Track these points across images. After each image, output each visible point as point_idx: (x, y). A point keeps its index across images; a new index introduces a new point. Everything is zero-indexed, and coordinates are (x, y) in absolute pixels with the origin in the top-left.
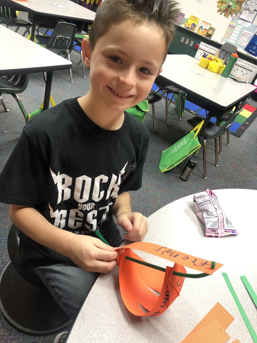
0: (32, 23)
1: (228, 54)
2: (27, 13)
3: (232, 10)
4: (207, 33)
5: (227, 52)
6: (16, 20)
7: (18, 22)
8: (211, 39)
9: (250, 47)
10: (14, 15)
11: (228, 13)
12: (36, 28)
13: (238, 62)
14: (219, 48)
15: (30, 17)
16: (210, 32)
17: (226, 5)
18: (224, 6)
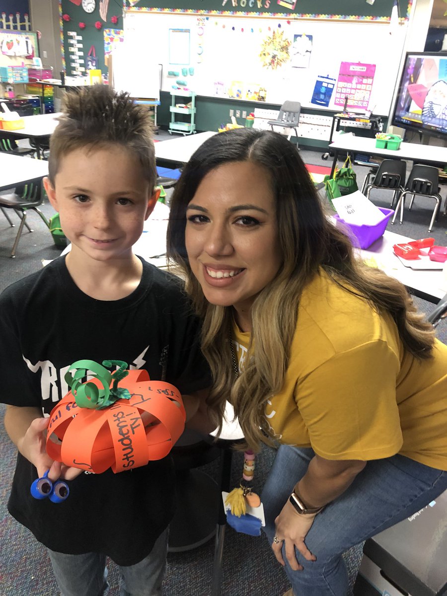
0: (35, 149)
1: (292, 114)
2: (27, 140)
3: (279, 60)
4: (259, 96)
5: (290, 112)
6: (18, 150)
7: (20, 151)
8: (266, 102)
9: (316, 97)
10: (15, 146)
11: (275, 64)
12: (41, 152)
13: (301, 119)
14: (279, 110)
15: (31, 143)
16: (262, 94)
17: (271, 56)
18: (269, 59)
